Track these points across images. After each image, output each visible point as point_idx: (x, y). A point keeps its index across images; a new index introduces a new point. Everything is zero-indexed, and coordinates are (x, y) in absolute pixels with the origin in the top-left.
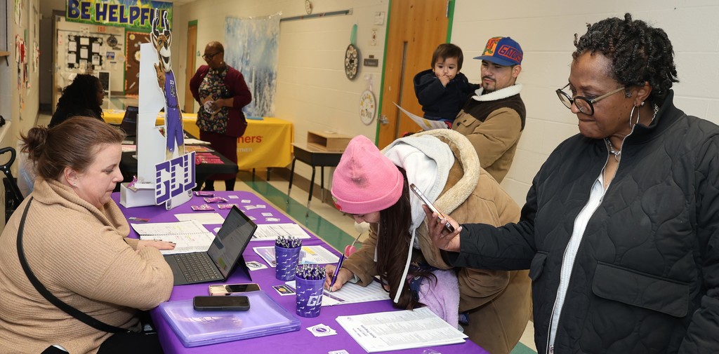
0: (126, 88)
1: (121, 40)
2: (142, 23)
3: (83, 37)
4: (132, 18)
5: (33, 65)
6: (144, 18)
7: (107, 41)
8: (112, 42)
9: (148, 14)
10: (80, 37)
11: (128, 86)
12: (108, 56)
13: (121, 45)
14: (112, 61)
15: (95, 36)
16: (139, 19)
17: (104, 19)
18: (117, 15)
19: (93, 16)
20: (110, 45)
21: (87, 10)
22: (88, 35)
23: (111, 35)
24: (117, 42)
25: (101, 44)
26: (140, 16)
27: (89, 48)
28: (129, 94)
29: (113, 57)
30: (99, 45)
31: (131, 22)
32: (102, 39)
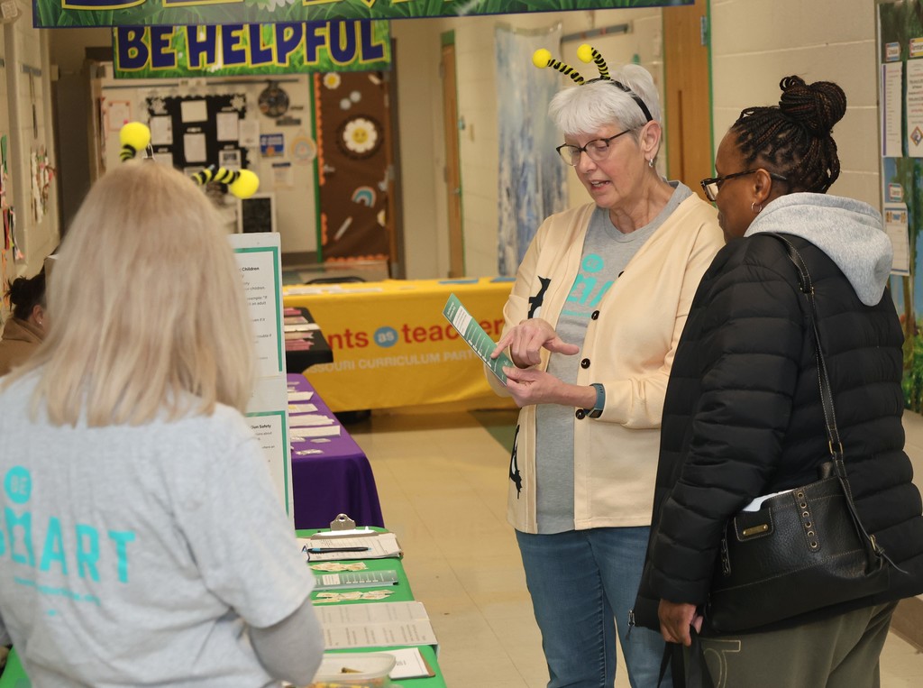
0: (325, 239)
1: (299, 94)
2: (311, 57)
3: (189, 99)
4: (284, 48)
5: (34, 206)
6: (314, 42)
7: (260, 102)
8: (275, 101)
9: (324, 32)
10: (179, 100)
11: (332, 230)
12: (264, 149)
13: (301, 108)
14: (278, 160)
15: (222, 91)
16: (302, 48)
17: (211, 59)
18: (244, 45)
19: (182, 56)
20: (269, 114)
21: (166, 43)
22: (203, 92)
23: (269, 82)
24: (286, 102)
25: (242, 114)
26: (304, 38)
27: (209, 128)
28: (337, 256)
29: (279, 148)
30: (235, 116)
31: (282, 59)
32: (243, 97)
